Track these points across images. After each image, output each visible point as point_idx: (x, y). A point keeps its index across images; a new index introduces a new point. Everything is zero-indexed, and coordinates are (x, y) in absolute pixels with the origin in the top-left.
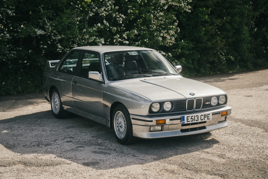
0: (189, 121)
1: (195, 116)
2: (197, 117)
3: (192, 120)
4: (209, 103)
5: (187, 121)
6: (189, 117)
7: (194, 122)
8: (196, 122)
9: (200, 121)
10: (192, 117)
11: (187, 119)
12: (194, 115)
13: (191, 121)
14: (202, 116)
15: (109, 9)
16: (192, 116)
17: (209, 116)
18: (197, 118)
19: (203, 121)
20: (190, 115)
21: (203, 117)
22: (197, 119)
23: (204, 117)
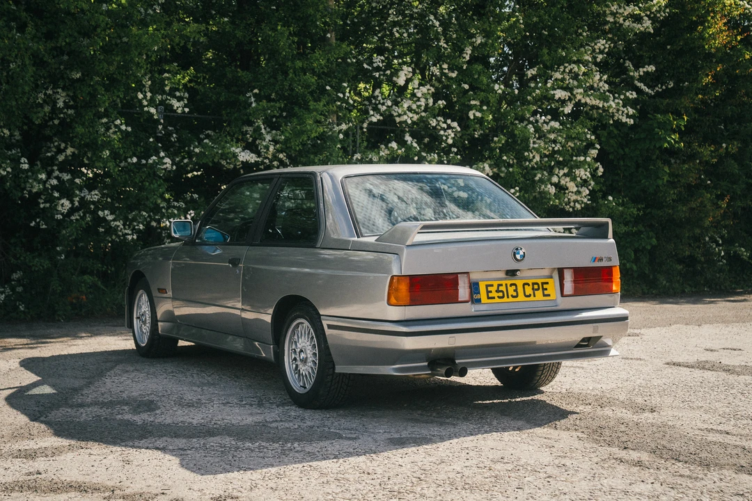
15: (420, 106)
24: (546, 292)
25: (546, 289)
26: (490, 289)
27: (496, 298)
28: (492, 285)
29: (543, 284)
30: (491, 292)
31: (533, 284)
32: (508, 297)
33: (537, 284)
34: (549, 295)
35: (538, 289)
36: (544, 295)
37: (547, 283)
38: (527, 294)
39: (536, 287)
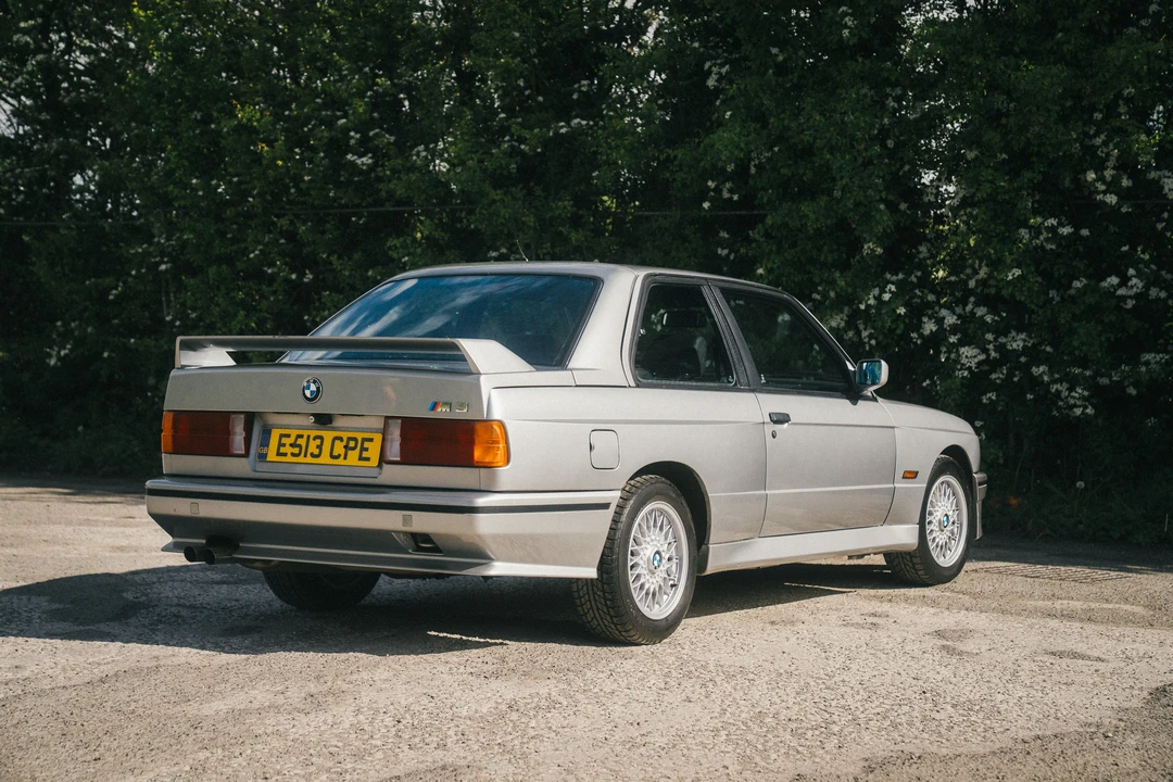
24: (365, 454)
25: (367, 449)
26: (284, 440)
27: (289, 455)
28: (288, 436)
29: (364, 440)
30: (284, 445)
31: (350, 439)
32: (305, 456)
33: (355, 439)
34: (368, 459)
35: (354, 449)
36: (361, 458)
37: (371, 440)
38: (335, 453)
39: (352, 444)
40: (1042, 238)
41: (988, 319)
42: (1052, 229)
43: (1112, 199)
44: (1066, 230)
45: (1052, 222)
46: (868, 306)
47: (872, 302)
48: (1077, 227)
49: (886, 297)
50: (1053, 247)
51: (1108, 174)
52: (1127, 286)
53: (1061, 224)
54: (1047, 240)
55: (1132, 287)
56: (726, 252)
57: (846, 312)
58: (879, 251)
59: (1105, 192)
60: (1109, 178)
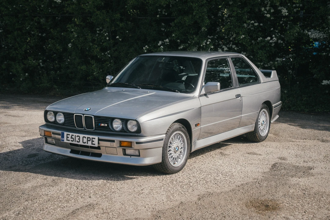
0: (69, 140)
1: (75, 136)
2: (78, 137)
3: (72, 139)
4: (106, 125)
5: (67, 140)
6: (69, 135)
7: (74, 142)
8: (76, 143)
9: (81, 143)
10: (73, 137)
11: (67, 137)
12: (74, 134)
13: (71, 141)
14: (84, 138)
16: (72, 135)
17: (93, 140)
18: (78, 139)
19: (86, 144)
20: (71, 134)
21: (85, 140)
22: (78, 141)
23: (88, 141)
40: (250, 26)
41: (236, 49)
42: (253, 24)
43: (268, 16)
44: (256, 24)
45: (253, 22)
46: (203, 45)
47: (204, 44)
48: (259, 23)
49: (208, 43)
50: (253, 29)
51: (268, 8)
52: (272, 40)
53: (255, 22)
54: (251, 27)
55: (274, 40)
56: (164, 29)
57: (197, 47)
58: (206, 30)
59: (267, 14)
60: (268, 10)
